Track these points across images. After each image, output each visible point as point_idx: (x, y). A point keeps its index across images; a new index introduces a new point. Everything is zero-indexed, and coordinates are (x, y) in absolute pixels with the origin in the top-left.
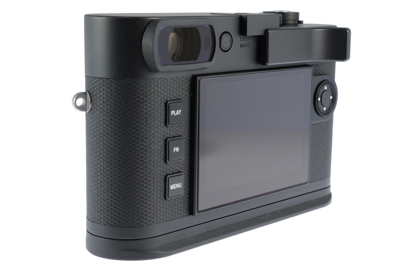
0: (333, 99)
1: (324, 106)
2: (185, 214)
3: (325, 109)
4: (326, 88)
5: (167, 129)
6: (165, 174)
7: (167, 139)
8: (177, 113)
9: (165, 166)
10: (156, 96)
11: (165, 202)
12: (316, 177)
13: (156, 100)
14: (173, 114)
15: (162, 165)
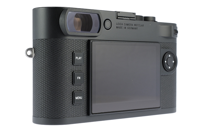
0: (174, 62)
1: (169, 66)
2: (85, 115)
3: (169, 67)
4: (170, 56)
5: (74, 67)
6: (73, 91)
7: (73, 72)
8: (79, 58)
9: (73, 86)
10: (67, 48)
11: (73, 106)
12: (166, 106)
13: (67, 50)
14: (77, 59)
15: (71, 86)
